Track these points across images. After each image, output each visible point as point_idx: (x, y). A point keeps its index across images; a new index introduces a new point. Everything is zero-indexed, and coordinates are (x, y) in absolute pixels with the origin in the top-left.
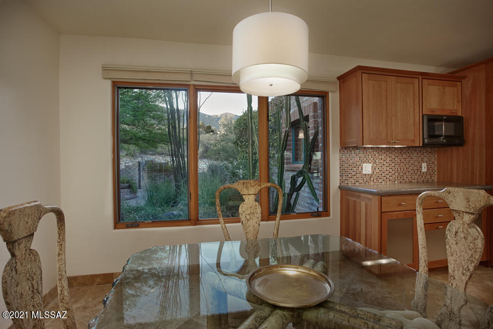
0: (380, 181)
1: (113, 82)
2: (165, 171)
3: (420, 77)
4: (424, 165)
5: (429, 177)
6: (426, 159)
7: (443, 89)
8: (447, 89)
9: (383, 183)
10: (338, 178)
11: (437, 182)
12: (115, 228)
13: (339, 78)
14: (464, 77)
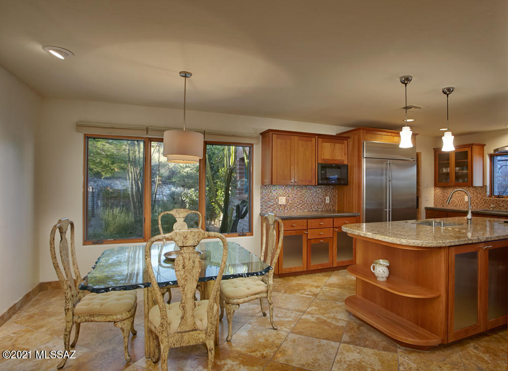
0: (293, 209)
1: (85, 135)
2: (124, 197)
3: (317, 137)
4: (327, 198)
5: (331, 207)
6: (329, 194)
7: (334, 145)
8: (337, 145)
9: (295, 211)
10: (259, 207)
11: (338, 211)
12: (84, 244)
13: (261, 134)
14: (349, 138)
